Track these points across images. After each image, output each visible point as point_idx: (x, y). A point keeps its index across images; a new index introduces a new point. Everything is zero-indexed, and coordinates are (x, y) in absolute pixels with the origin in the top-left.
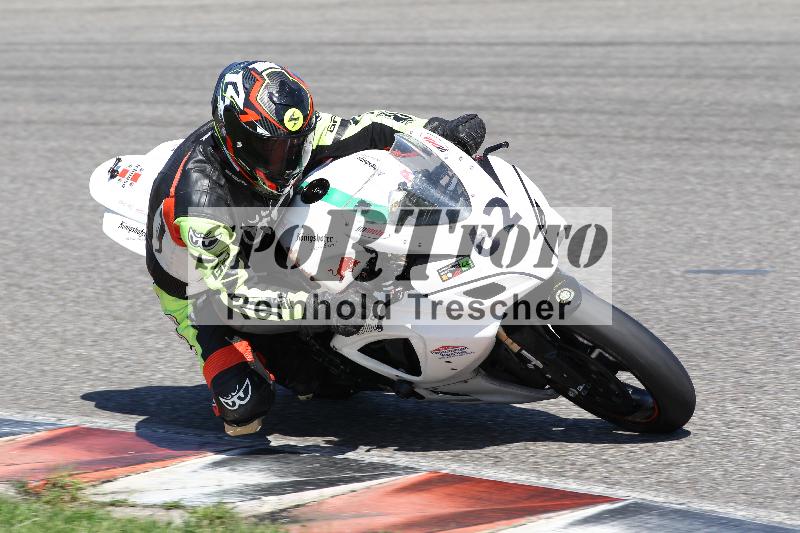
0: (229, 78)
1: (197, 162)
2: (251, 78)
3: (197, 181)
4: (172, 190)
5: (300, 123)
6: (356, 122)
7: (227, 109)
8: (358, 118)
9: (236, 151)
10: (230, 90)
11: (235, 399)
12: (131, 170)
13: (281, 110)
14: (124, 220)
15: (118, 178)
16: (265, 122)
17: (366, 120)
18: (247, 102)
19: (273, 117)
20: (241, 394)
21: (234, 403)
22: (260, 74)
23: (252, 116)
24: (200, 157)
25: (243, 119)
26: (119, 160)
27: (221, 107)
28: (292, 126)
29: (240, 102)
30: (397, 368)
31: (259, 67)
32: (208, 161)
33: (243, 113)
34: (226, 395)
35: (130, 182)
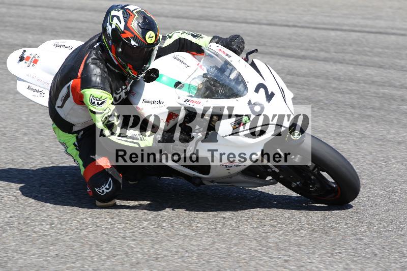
0: (113, 13)
1: (92, 59)
2: (127, 14)
3: (94, 70)
4: (79, 75)
5: (154, 39)
6: (170, 37)
7: (113, 30)
8: (170, 35)
9: (117, 54)
10: (115, 20)
11: (104, 189)
12: (32, 57)
13: (144, 32)
14: (30, 85)
15: (24, 61)
16: (135, 38)
17: (176, 36)
18: (126, 27)
19: (140, 36)
20: (107, 186)
21: (103, 191)
22: (132, 12)
23: (129, 35)
24: (94, 56)
25: (123, 36)
26: (25, 51)
27: (109, 29)
28: (150, 41)
29: (122, 26)
30: (193, 170)
31: (131, 8)
32: (98, 59)
33: (123, 32)
34: (99, 187)
35: (32, 64)
